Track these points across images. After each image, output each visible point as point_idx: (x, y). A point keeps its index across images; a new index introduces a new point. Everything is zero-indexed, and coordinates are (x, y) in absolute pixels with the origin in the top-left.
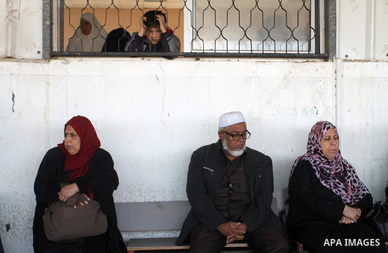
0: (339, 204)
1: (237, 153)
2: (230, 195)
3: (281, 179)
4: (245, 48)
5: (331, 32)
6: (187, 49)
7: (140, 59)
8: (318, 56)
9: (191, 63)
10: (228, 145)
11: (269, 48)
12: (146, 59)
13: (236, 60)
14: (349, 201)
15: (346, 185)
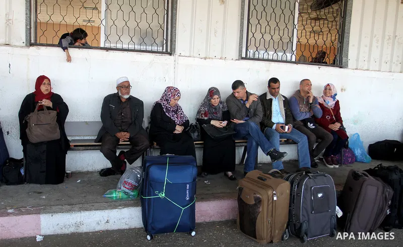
0: (174, 124)
1: (126, 97)
2: (122, 119)
3: (147, 111)
4: (131, 47)
5: (173, 42)
6: (102, 45)
7: (78, 49)
8: (167, 53)
9: (104, 52)
10: (121, 93)
11: (143, 48)
12: (80, 49)
13: (127, 52)
14: (178, 123)
15: (178, 116)
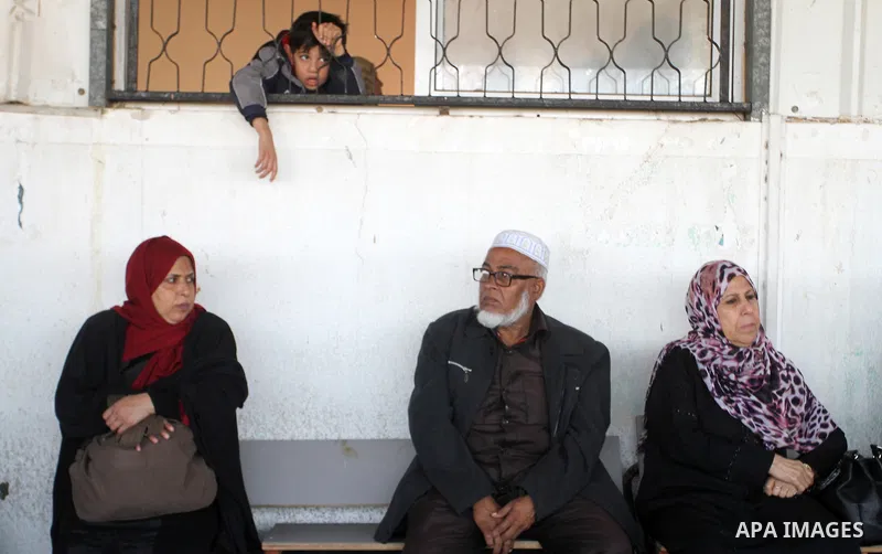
0: (762, 455)
2: (503, 431)
5: (756, 54)
6: (421, 89)
7: (312, 110)
8: (726, 108)
12: (326, 109)
13: (533, 114)
14: (781, 443)
15: (775, 410)
